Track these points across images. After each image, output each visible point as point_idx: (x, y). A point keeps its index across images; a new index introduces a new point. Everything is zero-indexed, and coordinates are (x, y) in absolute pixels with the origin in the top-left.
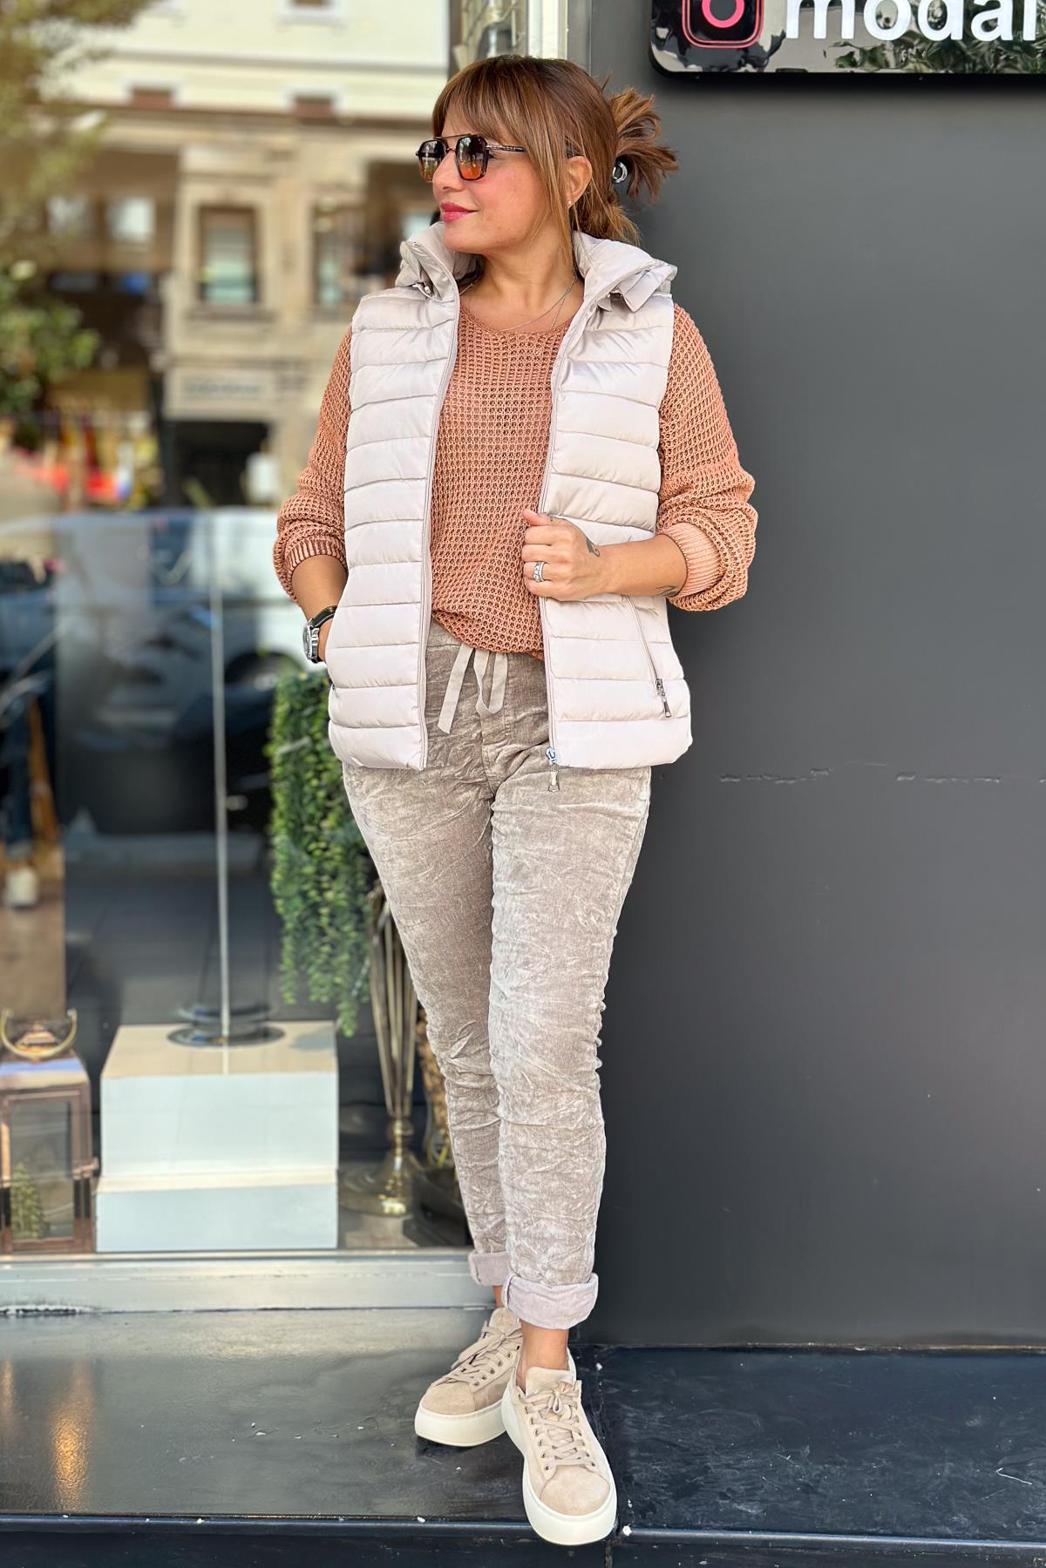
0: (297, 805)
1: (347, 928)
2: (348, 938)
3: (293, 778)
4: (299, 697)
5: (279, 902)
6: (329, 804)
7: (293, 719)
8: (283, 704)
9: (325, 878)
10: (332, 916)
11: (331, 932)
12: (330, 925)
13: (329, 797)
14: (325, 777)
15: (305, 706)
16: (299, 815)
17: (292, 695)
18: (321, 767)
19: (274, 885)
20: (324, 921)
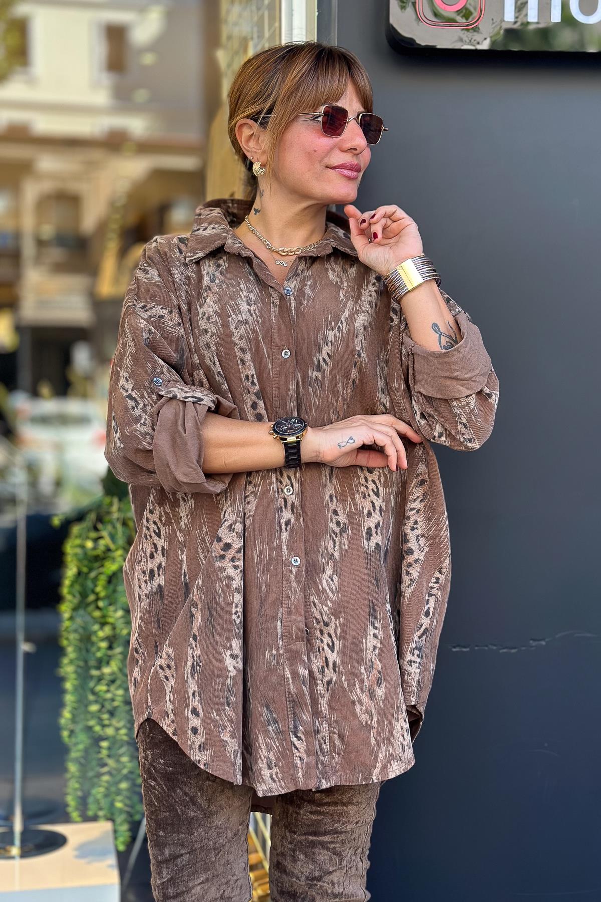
0: (84, 652)
1: (125, 759)
2: (125, 767)
3: (81, 630)
4: (86, 562)
5: (65, 734)
6: (110, 653)
7: (80, 580)
8: (71, 569)
9: (106, 716)
10: (109, 748)
11: (111, 762)
12: (109, 756)
13: (110, 647)
14: (107, 630)
15: (91, 570)
16: (86, 662)
17: (80, 560)
18: (103, 620)
19: (63, 721)
20: (104, 752)
